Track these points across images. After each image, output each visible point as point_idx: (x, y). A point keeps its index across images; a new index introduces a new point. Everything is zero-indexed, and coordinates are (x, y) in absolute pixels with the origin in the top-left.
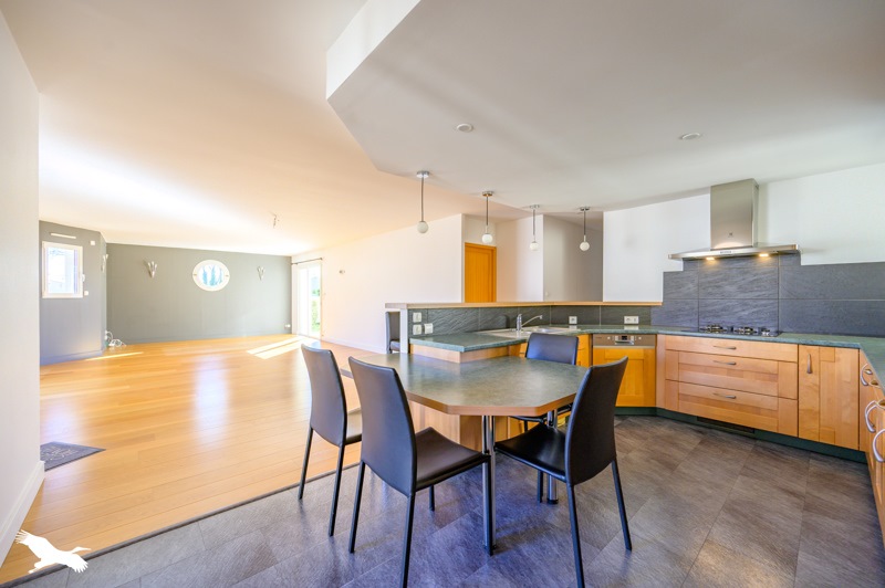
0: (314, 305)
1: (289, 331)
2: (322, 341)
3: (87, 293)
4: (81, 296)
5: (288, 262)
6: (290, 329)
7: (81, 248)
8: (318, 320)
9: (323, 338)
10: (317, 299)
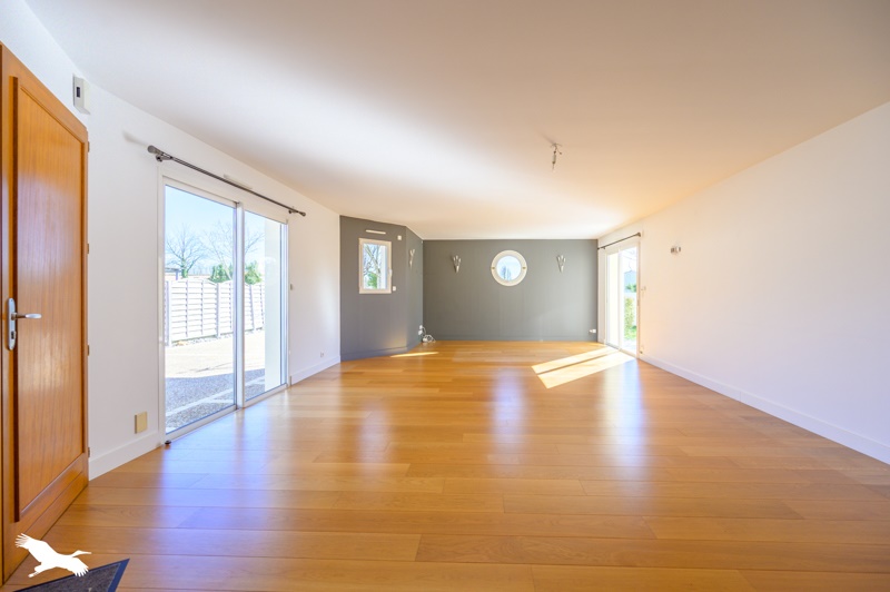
0: (628, 303)
1: (595, 339)
2: (639, 360)
3: (394, 288)
4: (389, 292)
5: (593, 246)
6: (596, 334)
7: (390, 243)
8: (635, 323)
9: (641, 356)
10: (633, 296)
